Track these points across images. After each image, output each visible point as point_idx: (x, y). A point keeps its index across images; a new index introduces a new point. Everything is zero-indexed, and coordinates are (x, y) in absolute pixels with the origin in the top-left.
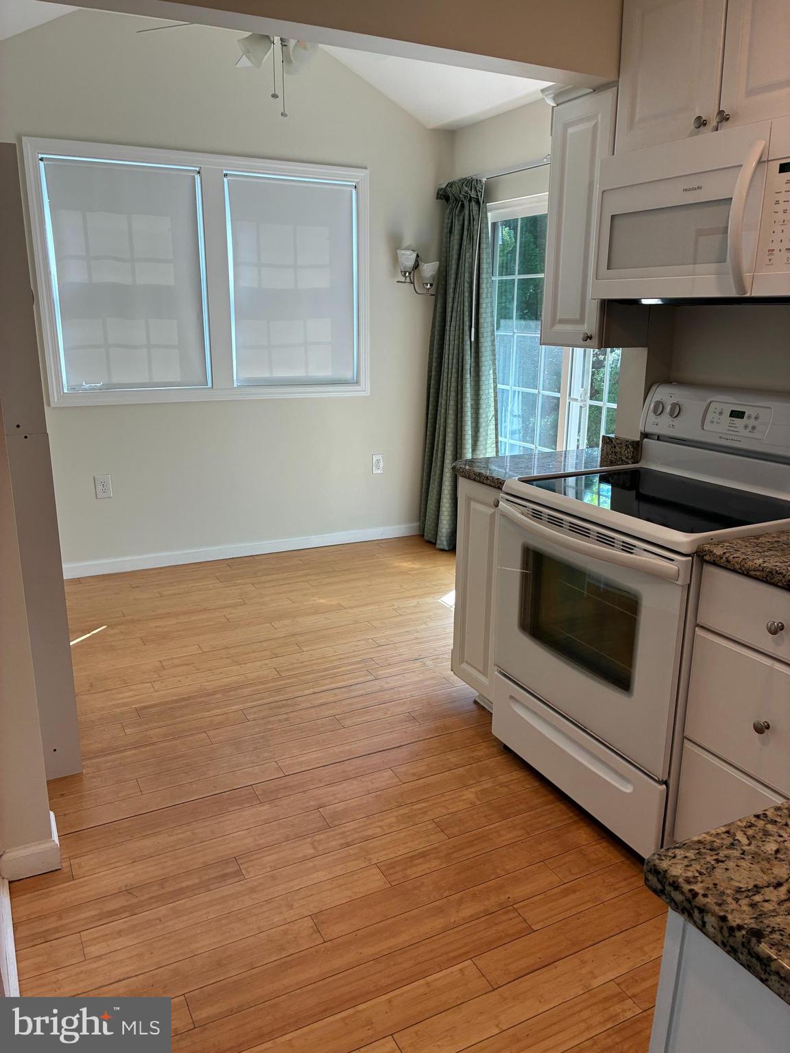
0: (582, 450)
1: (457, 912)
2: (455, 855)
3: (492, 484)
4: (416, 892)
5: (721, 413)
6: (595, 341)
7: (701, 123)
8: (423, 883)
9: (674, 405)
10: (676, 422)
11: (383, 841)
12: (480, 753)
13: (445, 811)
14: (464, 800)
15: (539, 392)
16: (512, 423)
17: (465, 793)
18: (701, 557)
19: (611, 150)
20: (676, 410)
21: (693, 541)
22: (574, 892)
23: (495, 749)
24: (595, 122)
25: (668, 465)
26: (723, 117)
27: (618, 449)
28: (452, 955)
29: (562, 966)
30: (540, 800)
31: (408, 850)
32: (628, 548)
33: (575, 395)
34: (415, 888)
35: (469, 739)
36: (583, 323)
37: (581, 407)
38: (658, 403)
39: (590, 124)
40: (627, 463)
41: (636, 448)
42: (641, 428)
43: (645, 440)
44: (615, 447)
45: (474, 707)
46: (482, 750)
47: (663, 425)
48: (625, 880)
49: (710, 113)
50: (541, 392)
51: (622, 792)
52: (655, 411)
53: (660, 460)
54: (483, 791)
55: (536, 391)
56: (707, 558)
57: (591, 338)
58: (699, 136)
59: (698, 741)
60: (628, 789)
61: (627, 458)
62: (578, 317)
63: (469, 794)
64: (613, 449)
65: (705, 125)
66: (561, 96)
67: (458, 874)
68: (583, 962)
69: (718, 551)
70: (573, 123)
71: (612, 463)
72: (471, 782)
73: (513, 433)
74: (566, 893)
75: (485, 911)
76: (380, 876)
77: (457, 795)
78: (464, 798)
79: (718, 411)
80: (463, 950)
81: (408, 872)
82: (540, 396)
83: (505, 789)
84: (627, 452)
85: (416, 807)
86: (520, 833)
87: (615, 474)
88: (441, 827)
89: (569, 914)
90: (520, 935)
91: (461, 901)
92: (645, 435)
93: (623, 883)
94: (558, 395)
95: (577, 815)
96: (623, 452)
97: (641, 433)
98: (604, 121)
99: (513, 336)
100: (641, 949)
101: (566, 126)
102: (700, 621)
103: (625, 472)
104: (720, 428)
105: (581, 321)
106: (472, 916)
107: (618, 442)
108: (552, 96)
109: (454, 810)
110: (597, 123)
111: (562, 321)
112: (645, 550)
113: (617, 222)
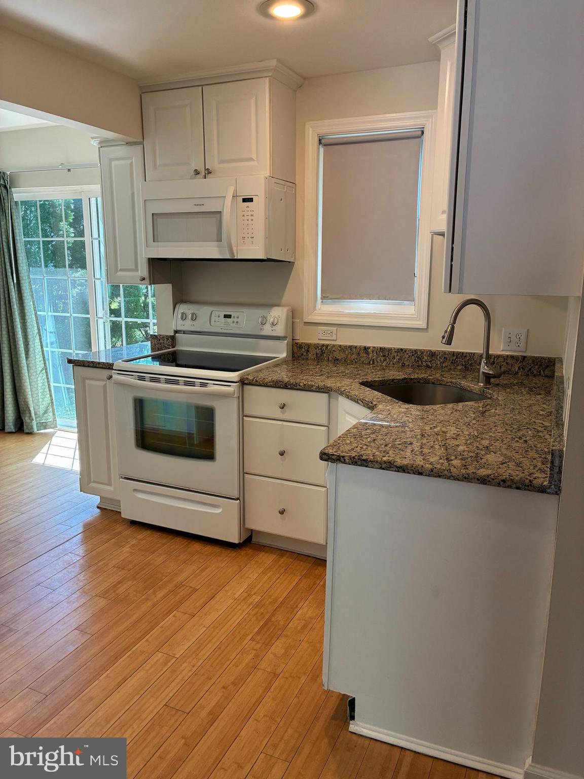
0: (109, 349)
1: (155, 597)
2: (137, 576)
3: (104, 366)
4: (127, 598)
5: (219, 316)
6: (147, 281)
7: (197, 173)
8: (129, 593)
9: (193, 314)
10: (194, 323)
11: (93, 585)
12: (119, 530)
13: (118, 561)
14: (125, 553)
15: (71, 315)
16: (50, 337)
17: (123, 549)
18: (243, 382)
19: (144, 178)
20: (194, 317)
21: (239, 375)
22: (207, 568)
23: (126, 526)
24: (131, 161)
25: (191, 346)
26: (209, 172)
27: (161, 341)
28: (165, 613)
29: (218, 596)
30: (166, 540)
31: (109, 584)
32: (203, 385)
33: (100, 315)
34: (127, 596)
35: (107, 525)
36: (138, 271)
37: (104, 322)
38: (183, 314)
39: (129, 162)
40: (169, 348)
41: (173, 339)
42: (174, 328)
43: (177, 334)
44: (160, 340)
45: (98, 510)
46: (119, 528)
47: (188, 325)
48: (227, 556)
49: (201, 168)
50: (73, 314)
51: (217, 513)
52: (182, 318)
53: (186, 345)
54: (133, 545)
55: (69, 315)
56: (246, 382)
57: (144, 279)
58: (195, 180)
59: (253, 472)
60: (219, 511)
61: (169, 345)
62: (134, 267)
63: (126, 549)
64: (158, 341)
65: (199, 173)
66: (104, 143)
67: (145, 583)
68: (227, 591)
69: (250, 377)
70: (117, 159)
71: (159, 350)
72: (124, 543)
73: (52, 343)
74: (204, 570)
75: (169, 591)
76: (102, 599)
77: (119, 552)
78: (124, 551)
79: (217, 316)
80: (169, 609)
81: (117, 592)
82: (72, 318)
83: (144, 541)
84: (167, 343)
85: (99, 564)
86: (165, 556)
87: (162, 355)
88: (121, 568)
89: (209, 577)
90: (191, 594)
91: (154, 592)
92: (176, 332)
93: (227, 558)
94: (88, 316)
95: (189, 540)
96: (165, 343)
97: (174, 331)
98: (136, 162)
99: (68, 279)
100: (248, 577)
101: (111, 160)
102: (246, 413)
103: (169, 353)
104: (219, 324)
105: (136, 270)
106: (164, 595)
107: (161, 337)
108: (98, 142)
109: (123, 558)
110: (132, 162)
111: (122, 270)
112: (214, 384)
113: (155, 217)
